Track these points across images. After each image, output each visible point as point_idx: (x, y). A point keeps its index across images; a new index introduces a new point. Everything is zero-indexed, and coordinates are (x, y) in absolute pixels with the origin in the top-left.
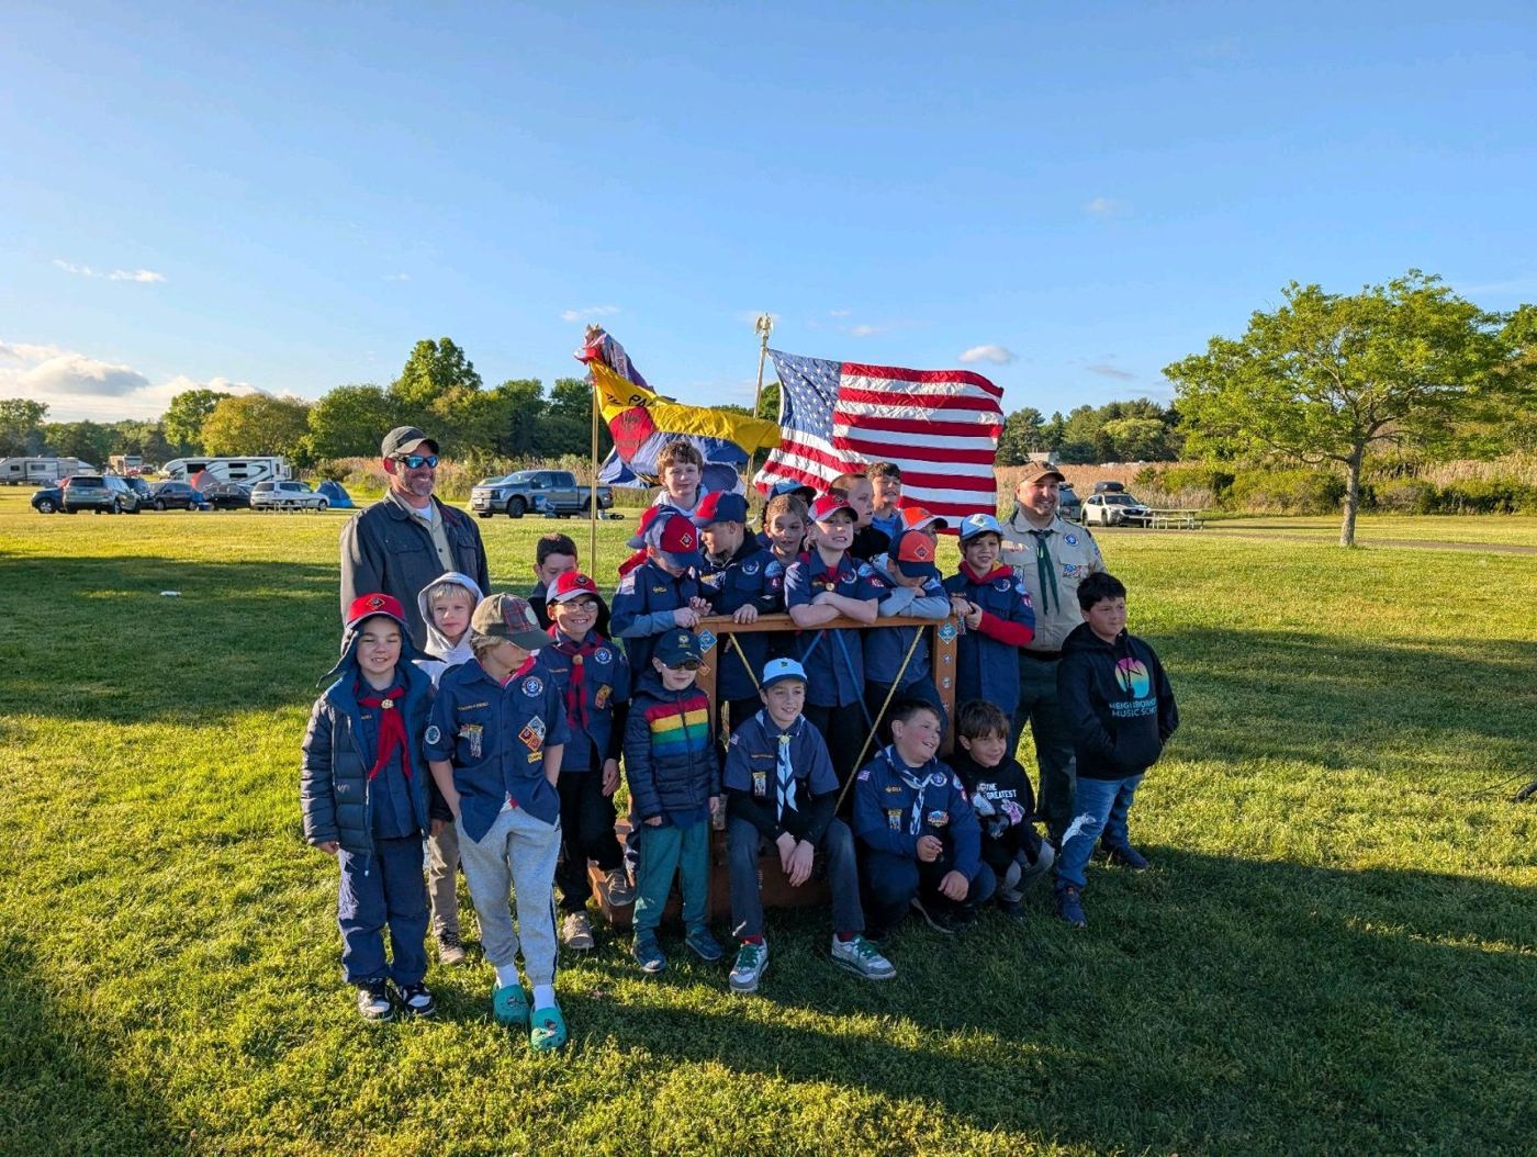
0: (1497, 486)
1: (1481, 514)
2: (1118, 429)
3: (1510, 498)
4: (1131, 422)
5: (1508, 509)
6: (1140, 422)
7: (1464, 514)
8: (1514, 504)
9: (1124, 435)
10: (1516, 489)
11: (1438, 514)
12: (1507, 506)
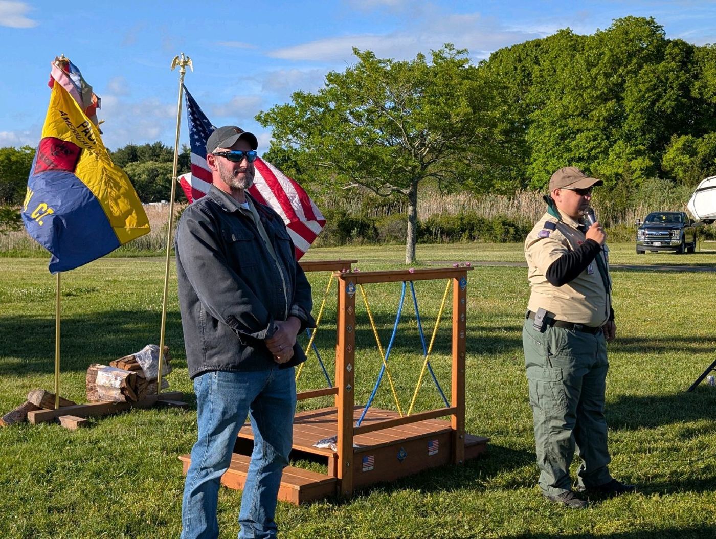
0: (462, 219)
1: (453, 242)
2: (138, 171)
3: (472, 229)
4: (150, 164)
5: (472, 238)
6: (158, 165)
7: (442, 242)
8: (475, 233)
9: (144, 177)
10: (476, 222)
11: (424, 242)
12: (471, 235)
